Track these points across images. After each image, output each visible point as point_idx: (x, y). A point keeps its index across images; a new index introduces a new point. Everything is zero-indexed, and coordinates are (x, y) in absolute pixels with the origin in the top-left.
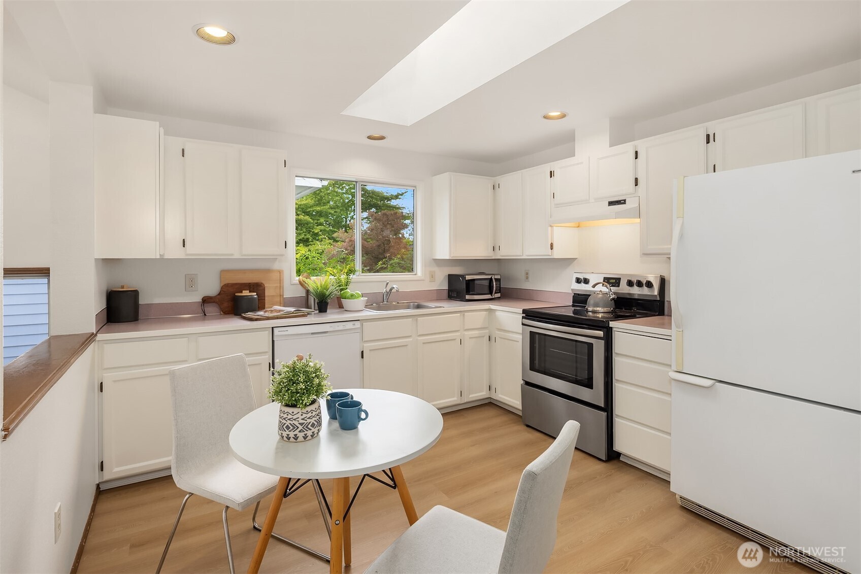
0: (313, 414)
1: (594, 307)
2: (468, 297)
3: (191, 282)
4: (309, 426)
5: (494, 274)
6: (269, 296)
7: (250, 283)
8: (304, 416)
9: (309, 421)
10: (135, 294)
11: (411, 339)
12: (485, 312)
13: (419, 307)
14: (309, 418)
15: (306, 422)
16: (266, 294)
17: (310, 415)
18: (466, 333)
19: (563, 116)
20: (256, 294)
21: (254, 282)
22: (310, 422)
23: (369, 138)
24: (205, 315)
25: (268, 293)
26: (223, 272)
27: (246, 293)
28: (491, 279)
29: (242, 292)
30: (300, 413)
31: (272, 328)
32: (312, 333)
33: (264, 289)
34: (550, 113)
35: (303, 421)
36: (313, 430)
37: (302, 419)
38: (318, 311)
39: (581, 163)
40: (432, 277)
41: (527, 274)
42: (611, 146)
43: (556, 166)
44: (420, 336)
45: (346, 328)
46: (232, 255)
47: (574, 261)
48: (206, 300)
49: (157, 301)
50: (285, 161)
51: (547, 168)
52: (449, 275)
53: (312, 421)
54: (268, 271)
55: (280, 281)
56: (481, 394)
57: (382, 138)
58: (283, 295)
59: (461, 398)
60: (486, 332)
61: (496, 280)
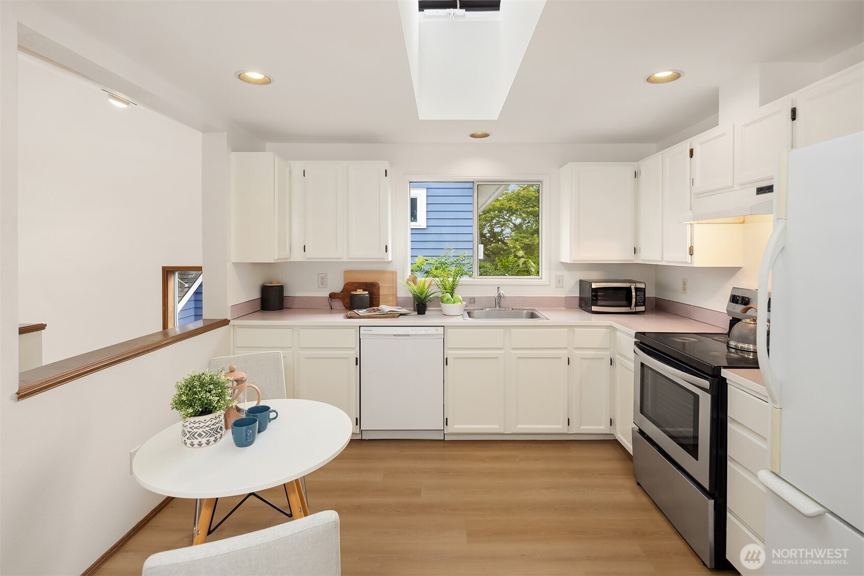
0: (201, 425)
1: (739, 342)
2: (594, 308)
3: (323, 281)
4: (196, 436)
5: (635, 282)
6: (383, 295)
7: (366, 283)
8: (192, 425)
9: (195, 430)
10: (281, 289)
11: (503, 352)
12: (605, 330)
13: (533, 316)
14: (196, 428)
15: (193, 431)
16: (381, 293)
17: (197, 425)
18: (577, 352)
19: (677, 76)
20: (368, 292)
21: (370, 281)
22: (196, 432)
23: (473, 136)
24: (331, 308)
25: (382, 292)
26: (347, 272)
27: (360, 292)
28: (630, 288)
29: (356, 291)
30: (189, 422)
31: (360, 326)
32: (394, 335)
33: (379, 288)
34: (657, 73)
35: (191, 430)
36: (200, 439)
37: (190, 428)
38: (416, 313)
39: (723, 135)
40: (559, 282)
41: (685, 284)
42: (763, 103)
43: (695, 142)
44: (513, 349)
45: (428, 333)
46: (341, 258)
47: (739, 270)
48: (332, 296)
49: (298, 294)
50: (386, 170)
51: (685, 146)
52: (580, 280)
53: (200, 431)
54: (382, 272)
55: (394, 281)
56: (599, 428)
57: (486, 135)
58: (396, 295)
59: (568, 428)
60: (607, 355)
61: (637, 289)
